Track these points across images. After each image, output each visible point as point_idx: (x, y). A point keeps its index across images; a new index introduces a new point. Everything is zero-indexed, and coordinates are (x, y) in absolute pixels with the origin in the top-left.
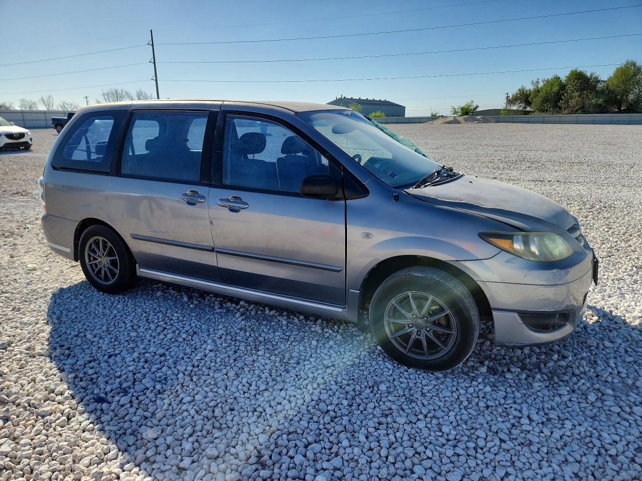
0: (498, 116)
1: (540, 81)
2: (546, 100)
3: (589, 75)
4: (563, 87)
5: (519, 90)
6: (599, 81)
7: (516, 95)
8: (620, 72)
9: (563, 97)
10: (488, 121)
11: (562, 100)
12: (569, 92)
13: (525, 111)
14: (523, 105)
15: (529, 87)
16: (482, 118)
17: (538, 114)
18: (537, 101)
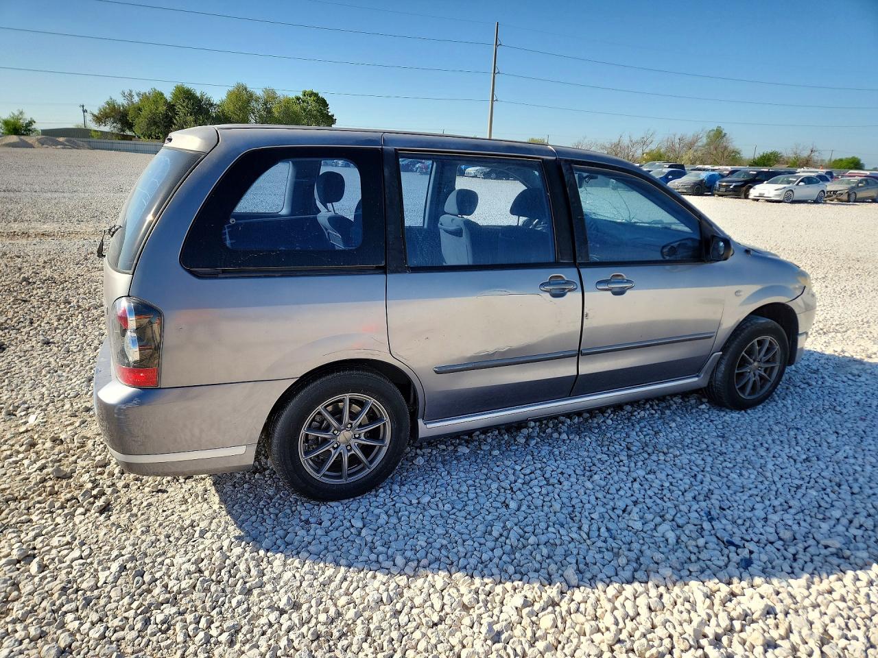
0: (88, 140)
1: (134, 93)
2: (153, 122)
3: (198, 94)
4: (171, 107)
5: (108, 103)
6: (212, 105)
7: (105, 110)
8: (234, 96)
9: (175, 121)
10: (75, 146)
11: (174, 124)
12: (181, 114)
13: (123, 135)
14: (119, 126)
15: (121, 101)
16: (66, 141)
17: (145, 141)
18: (141, 123)
